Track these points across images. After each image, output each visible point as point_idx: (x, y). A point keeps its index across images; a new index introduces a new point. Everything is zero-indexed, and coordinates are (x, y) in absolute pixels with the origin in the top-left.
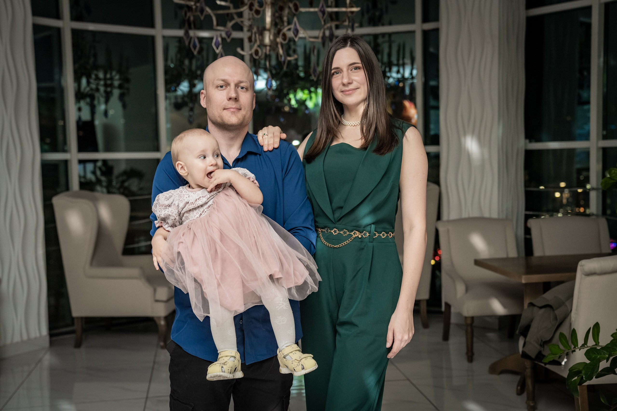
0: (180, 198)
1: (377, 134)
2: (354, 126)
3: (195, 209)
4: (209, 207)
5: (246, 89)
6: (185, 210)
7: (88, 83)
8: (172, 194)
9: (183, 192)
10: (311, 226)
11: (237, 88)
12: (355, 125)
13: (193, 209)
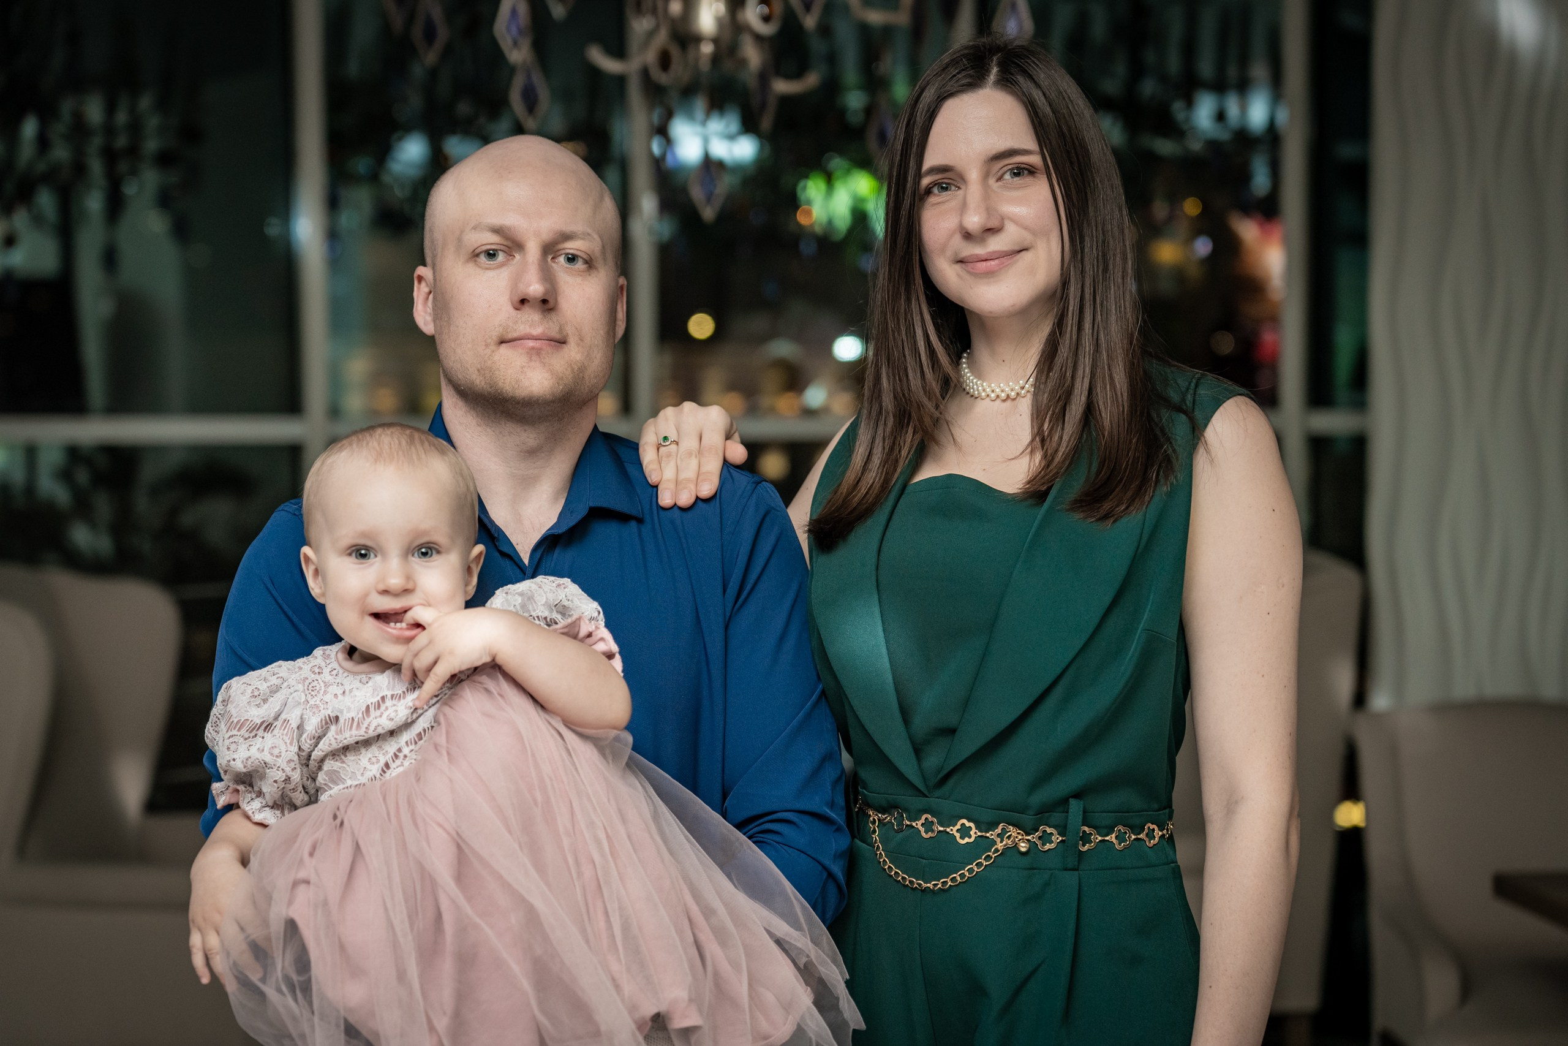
0: (309, 696)
1: (1090, 433)
2: (1004, 401)
3: (367, 743)
4: (421, 739)
5: (586, 262)
6: (324, 749)
7: (43, 142)
8: (279, 681)
9: (326, 671)
10: (832, 805)
11: (553, 258)
12: (1008, 396)
13: (357, 743)
